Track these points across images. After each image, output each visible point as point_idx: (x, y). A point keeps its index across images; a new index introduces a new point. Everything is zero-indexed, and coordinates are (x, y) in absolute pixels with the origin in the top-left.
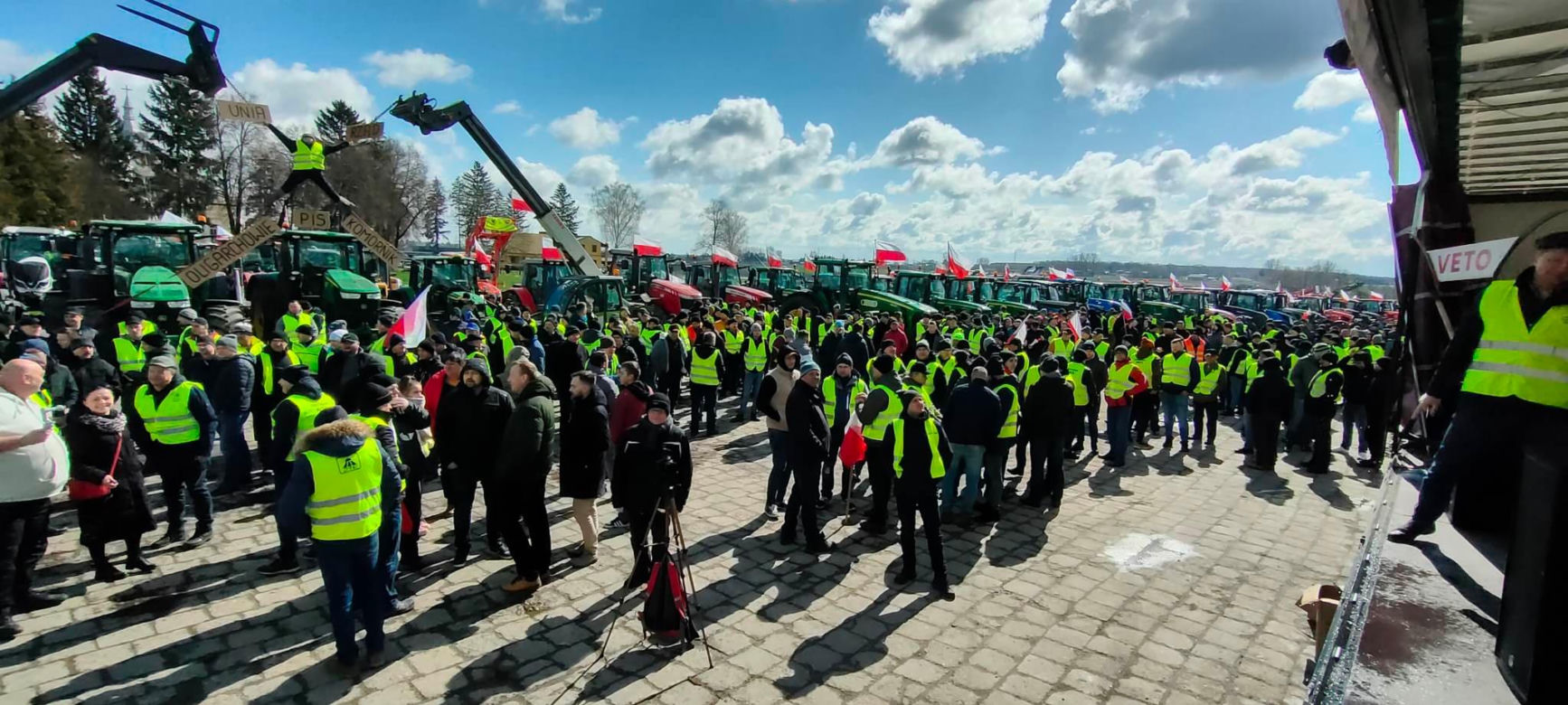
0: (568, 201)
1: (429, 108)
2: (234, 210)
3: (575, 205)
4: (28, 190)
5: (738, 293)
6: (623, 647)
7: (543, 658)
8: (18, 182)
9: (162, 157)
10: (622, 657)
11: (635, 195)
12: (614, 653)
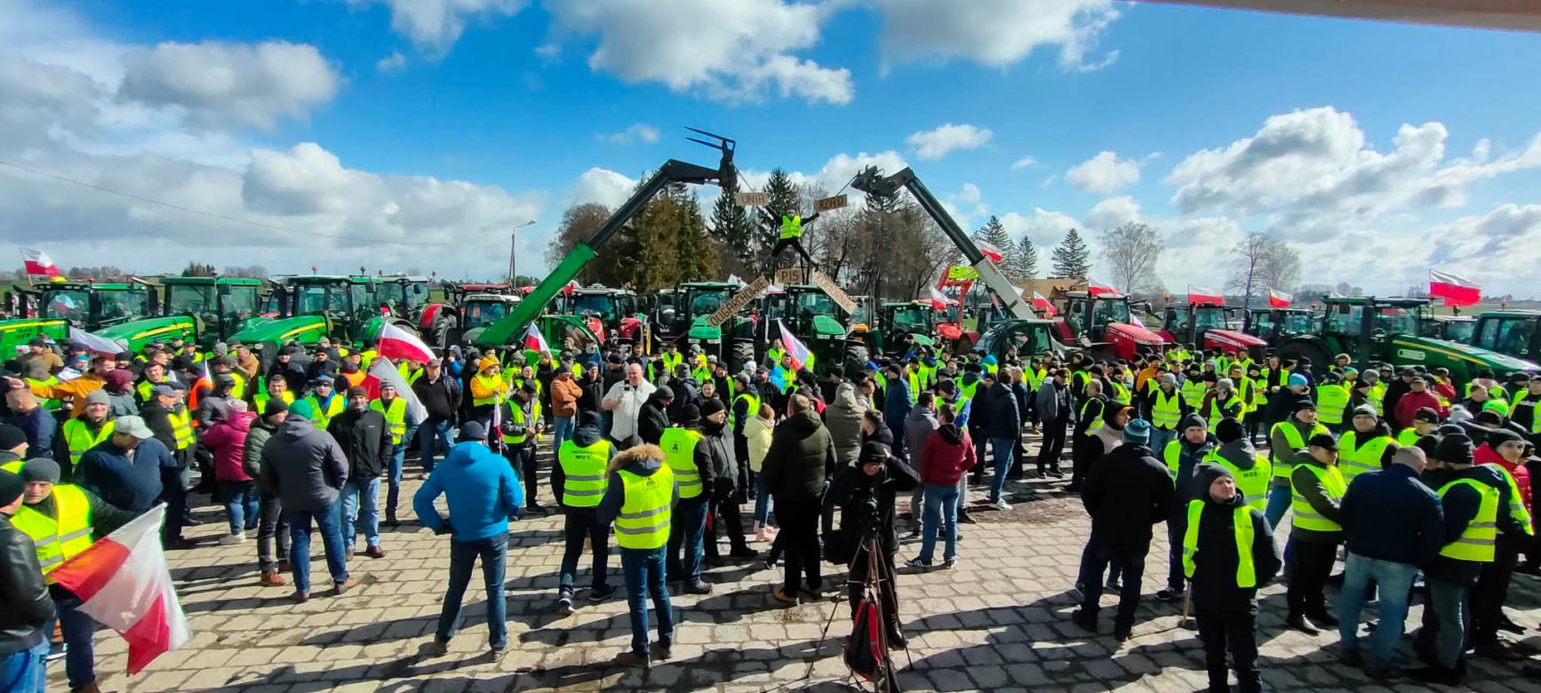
0: (1079, 245)
1: (879, 178)
2: (805, 271)
3: (1086, 249)
4: (688, 264)
5: (1219, 338)
6: (831, 676)
7: (763, 661)
8: (683, 260)
9: (766, 235)
10: (822, 685)
11: (1151, 234)
12: (820, 677)
